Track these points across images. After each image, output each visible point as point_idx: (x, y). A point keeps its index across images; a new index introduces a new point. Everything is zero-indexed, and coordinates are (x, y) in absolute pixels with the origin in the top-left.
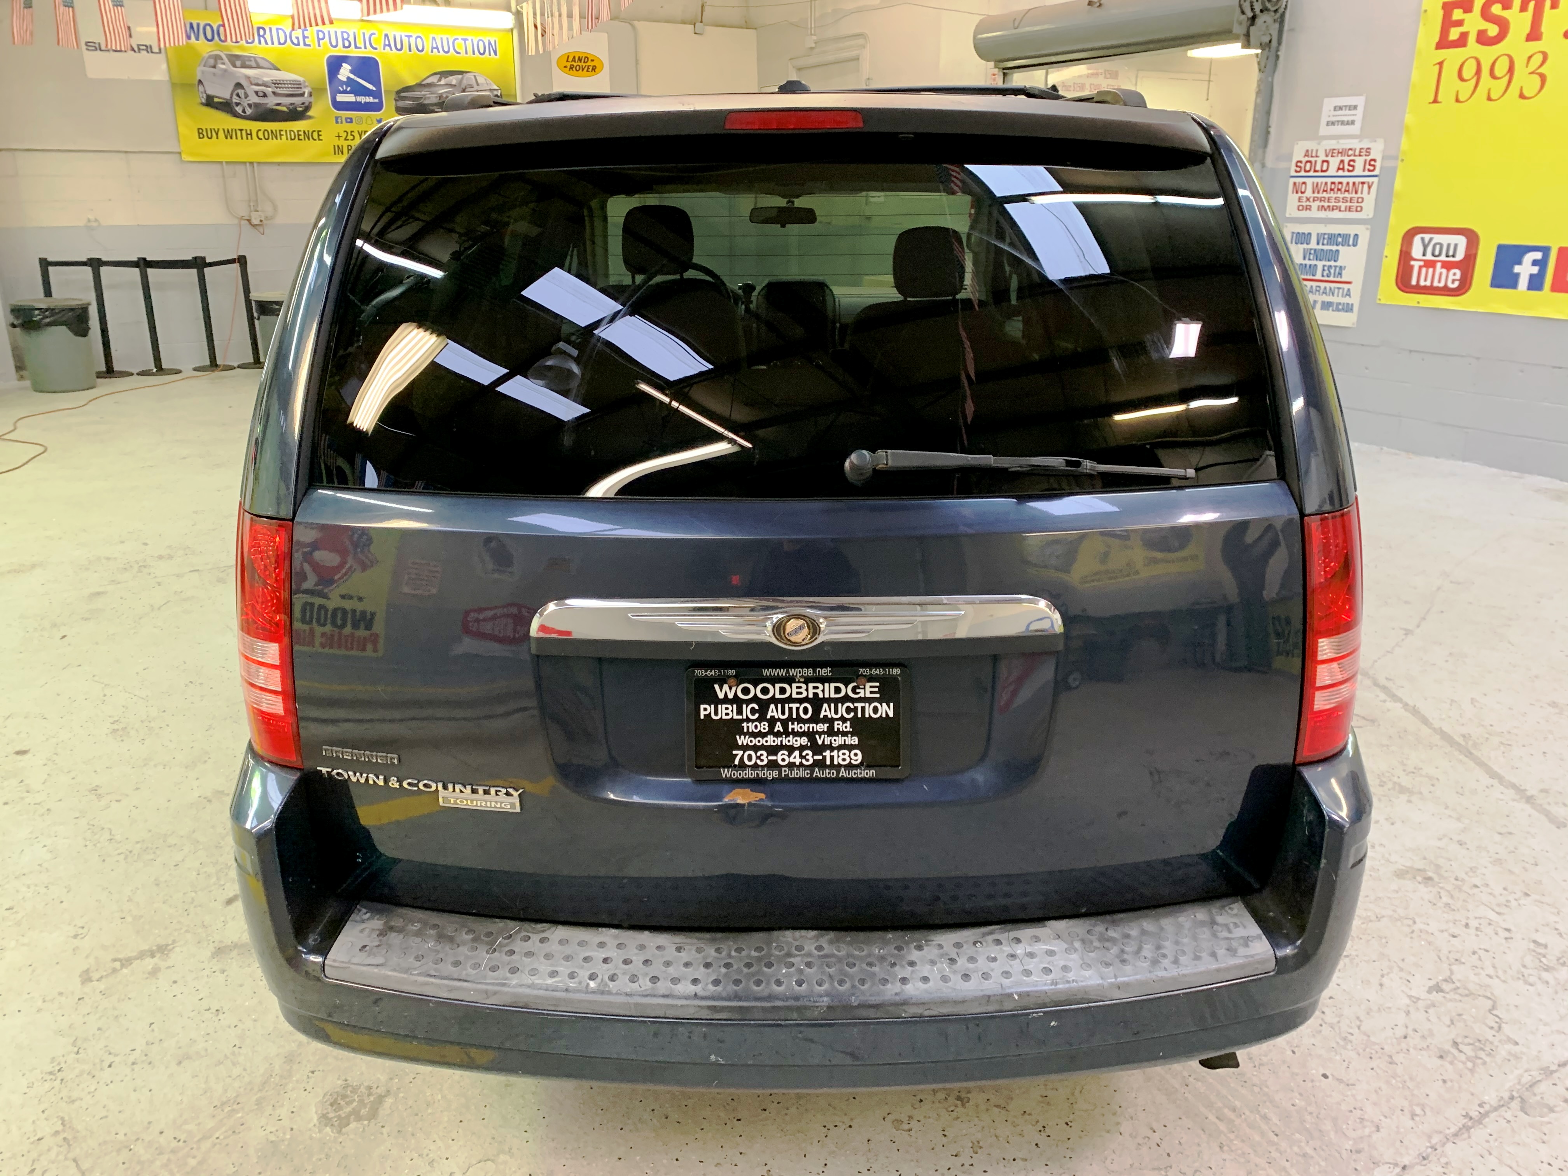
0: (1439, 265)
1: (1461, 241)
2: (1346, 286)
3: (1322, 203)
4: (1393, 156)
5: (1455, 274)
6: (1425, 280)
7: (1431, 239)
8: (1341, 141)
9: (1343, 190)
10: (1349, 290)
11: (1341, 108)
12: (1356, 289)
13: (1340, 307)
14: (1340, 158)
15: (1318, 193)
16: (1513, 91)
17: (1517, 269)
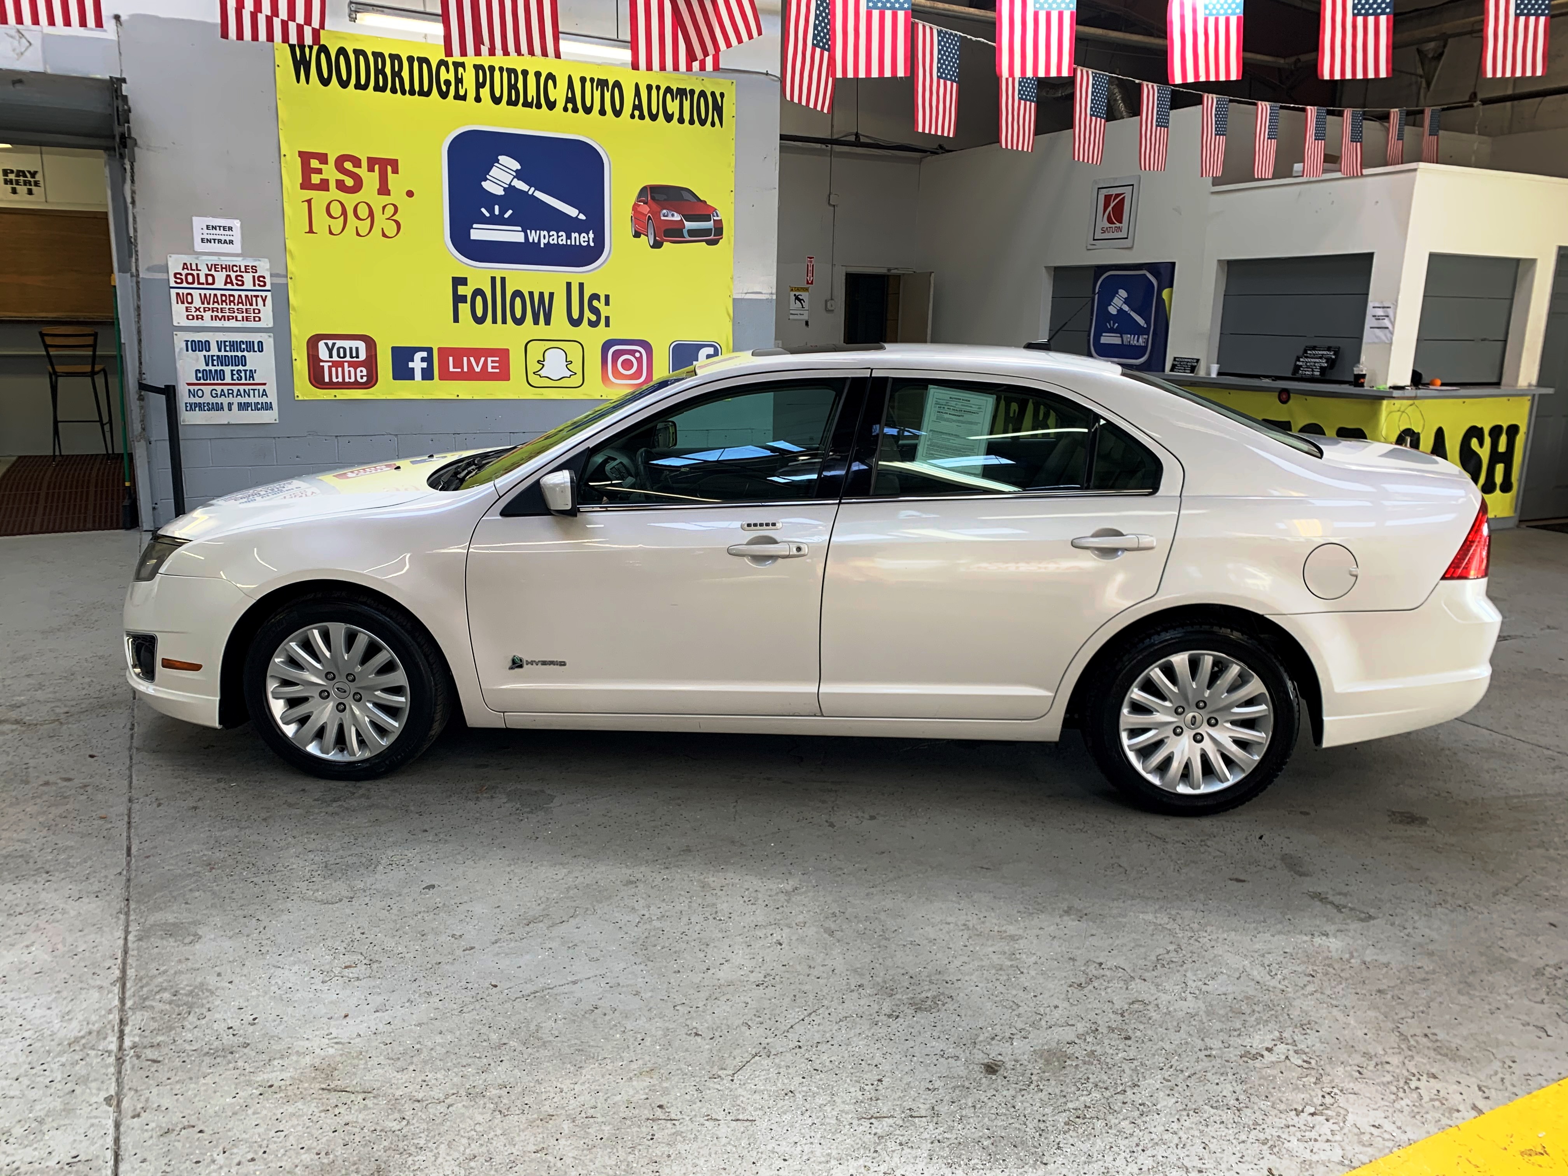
0: (346, 364)
1: (362, 345)
2: (261, 388)
3: (215, 313)
4: (282, 276)
5: (361, 371)
6: (337, 377)
7: (334, 344)
8: (223, 258)
9: (236, 301)
10: (264, 390)
11: (214, 228)
12: (271, 390)
13: (259, 406)
14: (224, 273)
15: (209, 303)
16: (377, 230)
17: (411, 365)
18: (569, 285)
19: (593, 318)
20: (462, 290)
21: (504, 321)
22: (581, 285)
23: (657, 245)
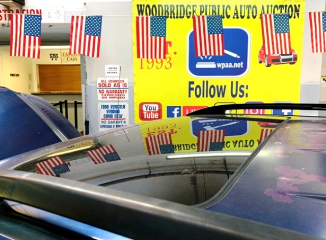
1: (157, 106)
2: (124, 120)
3: (111, 96)
5: (157, 115)
6: (148, 117)
7: (148, 106)
8: (113, 78)
9: (117, 92)
11: (111, 68)
12: (127, 121)
13: (123, 126)
14: (114, 83)
15: (109, 93)
16: (163, 67)
17: (173, 112)
18: (232, 82)
19: (241, 94)
20: (192, 86)
21: (207, 96)
22: (237, 82)
23: (269, 65)
